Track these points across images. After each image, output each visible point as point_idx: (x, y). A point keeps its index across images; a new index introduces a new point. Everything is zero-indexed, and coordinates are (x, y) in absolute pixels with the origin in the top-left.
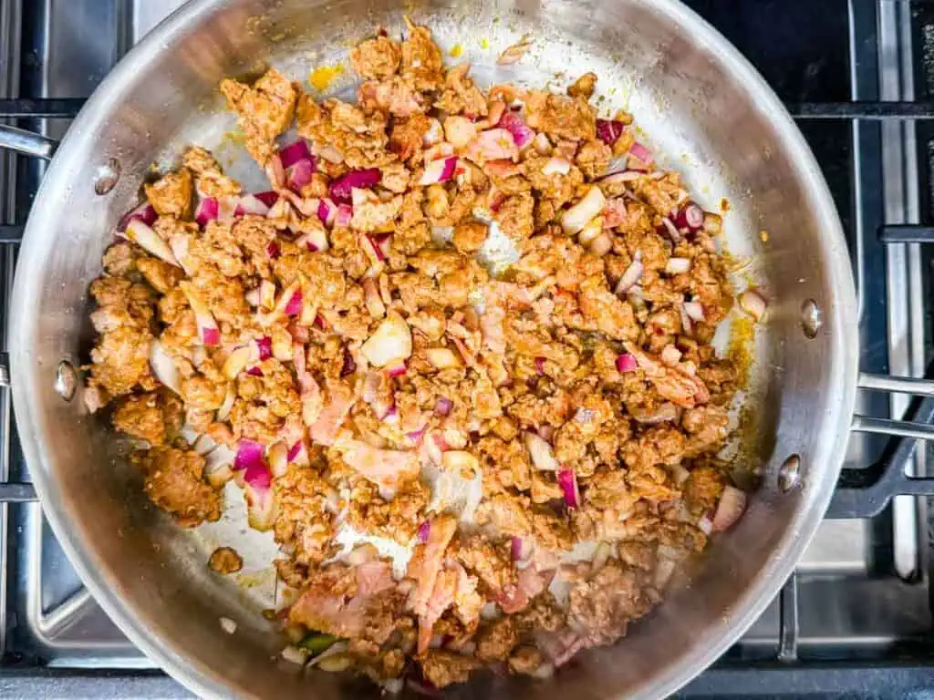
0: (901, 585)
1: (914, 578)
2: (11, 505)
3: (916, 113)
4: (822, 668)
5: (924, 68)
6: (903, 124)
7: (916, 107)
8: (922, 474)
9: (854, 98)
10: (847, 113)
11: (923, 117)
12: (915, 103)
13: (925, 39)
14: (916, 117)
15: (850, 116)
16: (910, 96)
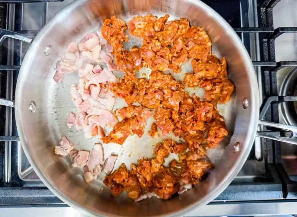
0: (257, 162)
1: (260, 160)
2: (12, 142)
3: (259, 30)
4: (235, 185)
5: (261, 19)
6: (255, 34)
7: (259, 29)
8: (262, 131)
9: (242, 26)
10: (240, 31)
11: (261, 32)
12: (258, 28)
13: (261, 11)
14: (259, 32)
15: (241, 32)
16: (257, 26)
